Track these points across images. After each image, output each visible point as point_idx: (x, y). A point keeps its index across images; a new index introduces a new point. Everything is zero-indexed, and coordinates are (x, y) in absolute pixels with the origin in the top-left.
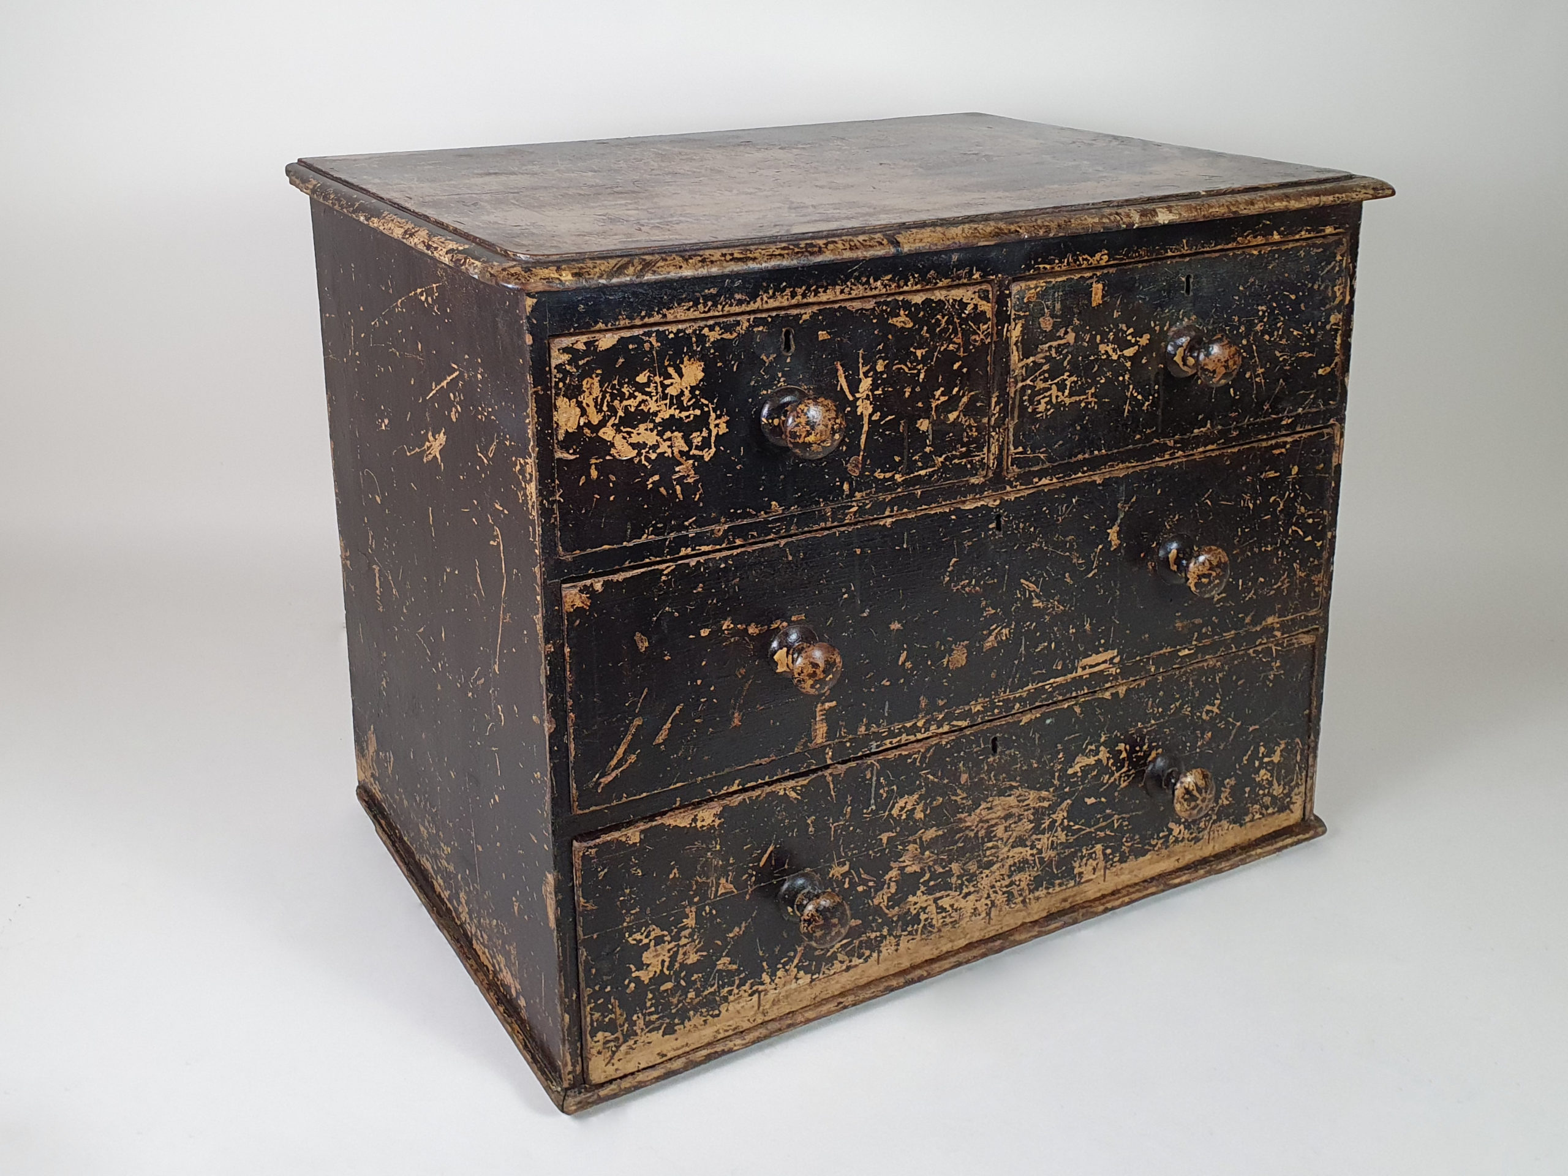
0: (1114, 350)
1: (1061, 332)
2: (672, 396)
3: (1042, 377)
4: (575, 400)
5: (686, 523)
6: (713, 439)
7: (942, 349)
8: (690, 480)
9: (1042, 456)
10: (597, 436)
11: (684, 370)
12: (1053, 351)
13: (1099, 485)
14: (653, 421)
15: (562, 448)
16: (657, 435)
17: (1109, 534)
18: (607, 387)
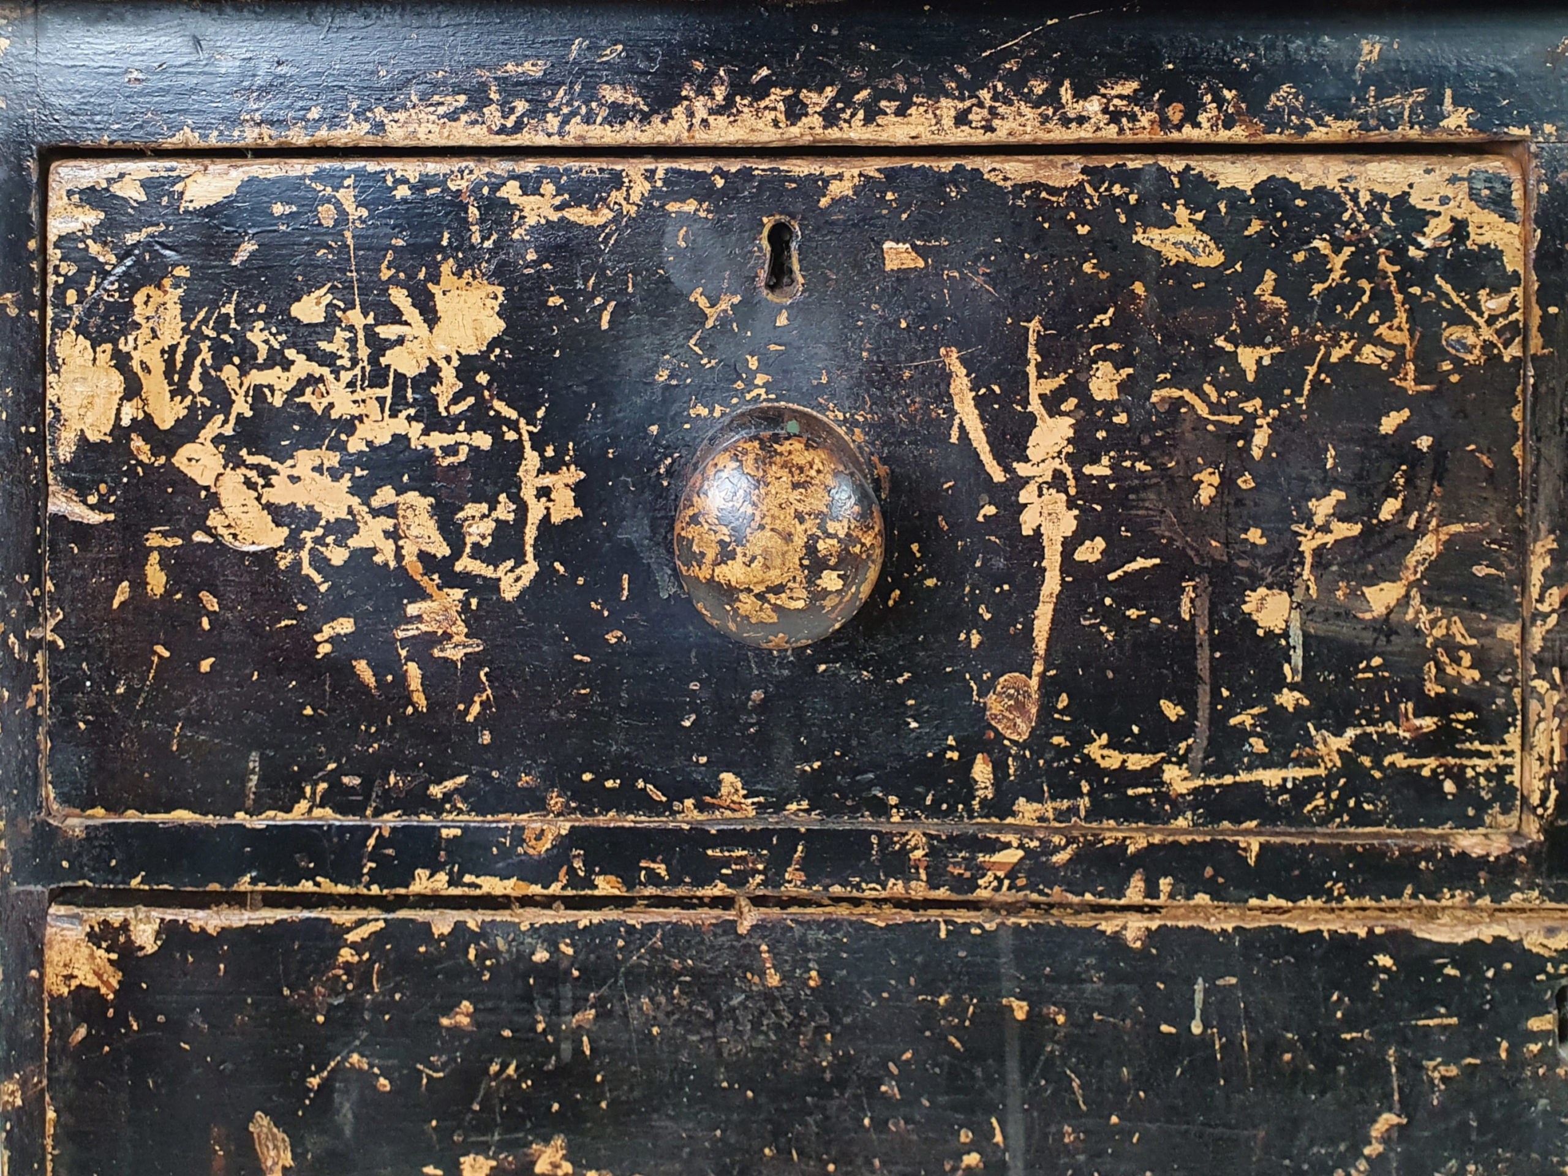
2: (400, 377)
4: (108, 347)
5: (435, 791)
6: (530, 533)
7: (1336, 357)
8: (455, 654)
10: (168, 463)
11: (440, 303)
14: (342, 447)
15: (67, 483)
16: (352, 491)
18: (205, 321)
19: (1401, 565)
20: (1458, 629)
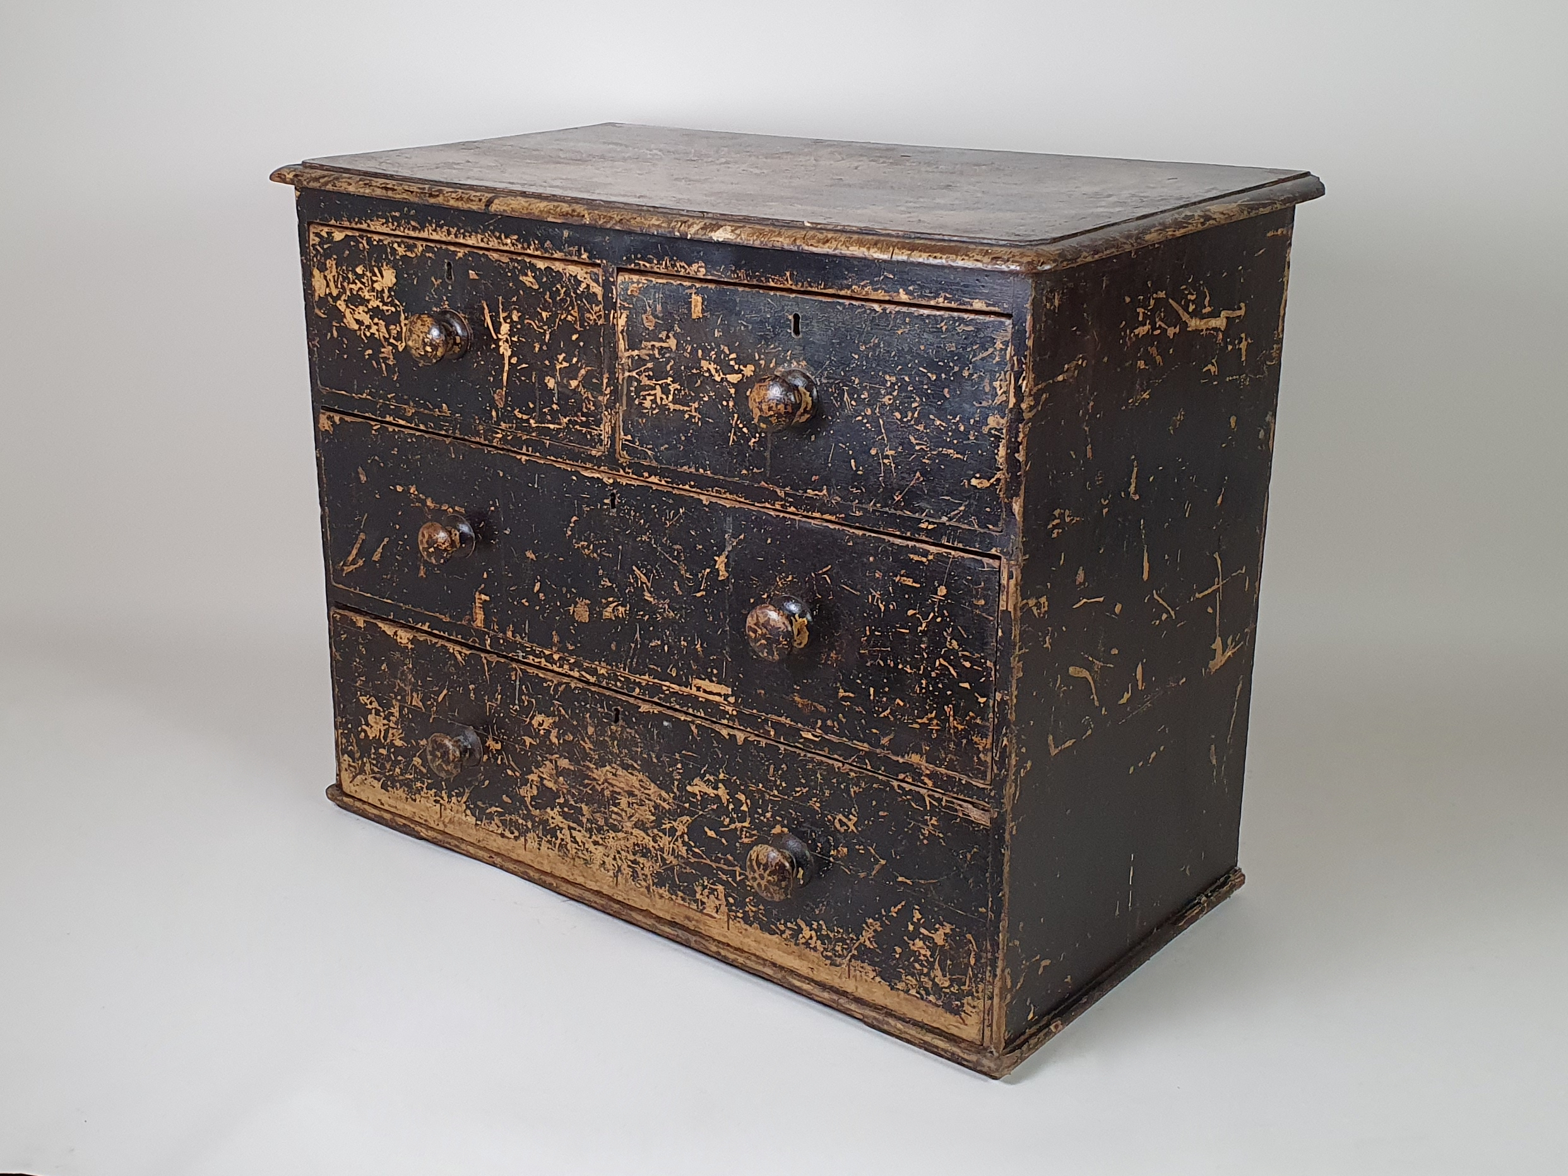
0: (717, 371)
1: (663, 335)
2: (377, 290)
3: (647, 374)
4: (323, 274)
5: (389, 396)
6: (404, 335)
7: (562, 318)
8: (391, 363)
9: (649, 452)
10: (336, 305)
11: (384, 273)
12: (656, 352)
13: (705, 506)
15: (317, 306)
16: (370, 318)
17: (716, 561)
18: (340, 270)
19: (578, 376)
20: (590, 396)
